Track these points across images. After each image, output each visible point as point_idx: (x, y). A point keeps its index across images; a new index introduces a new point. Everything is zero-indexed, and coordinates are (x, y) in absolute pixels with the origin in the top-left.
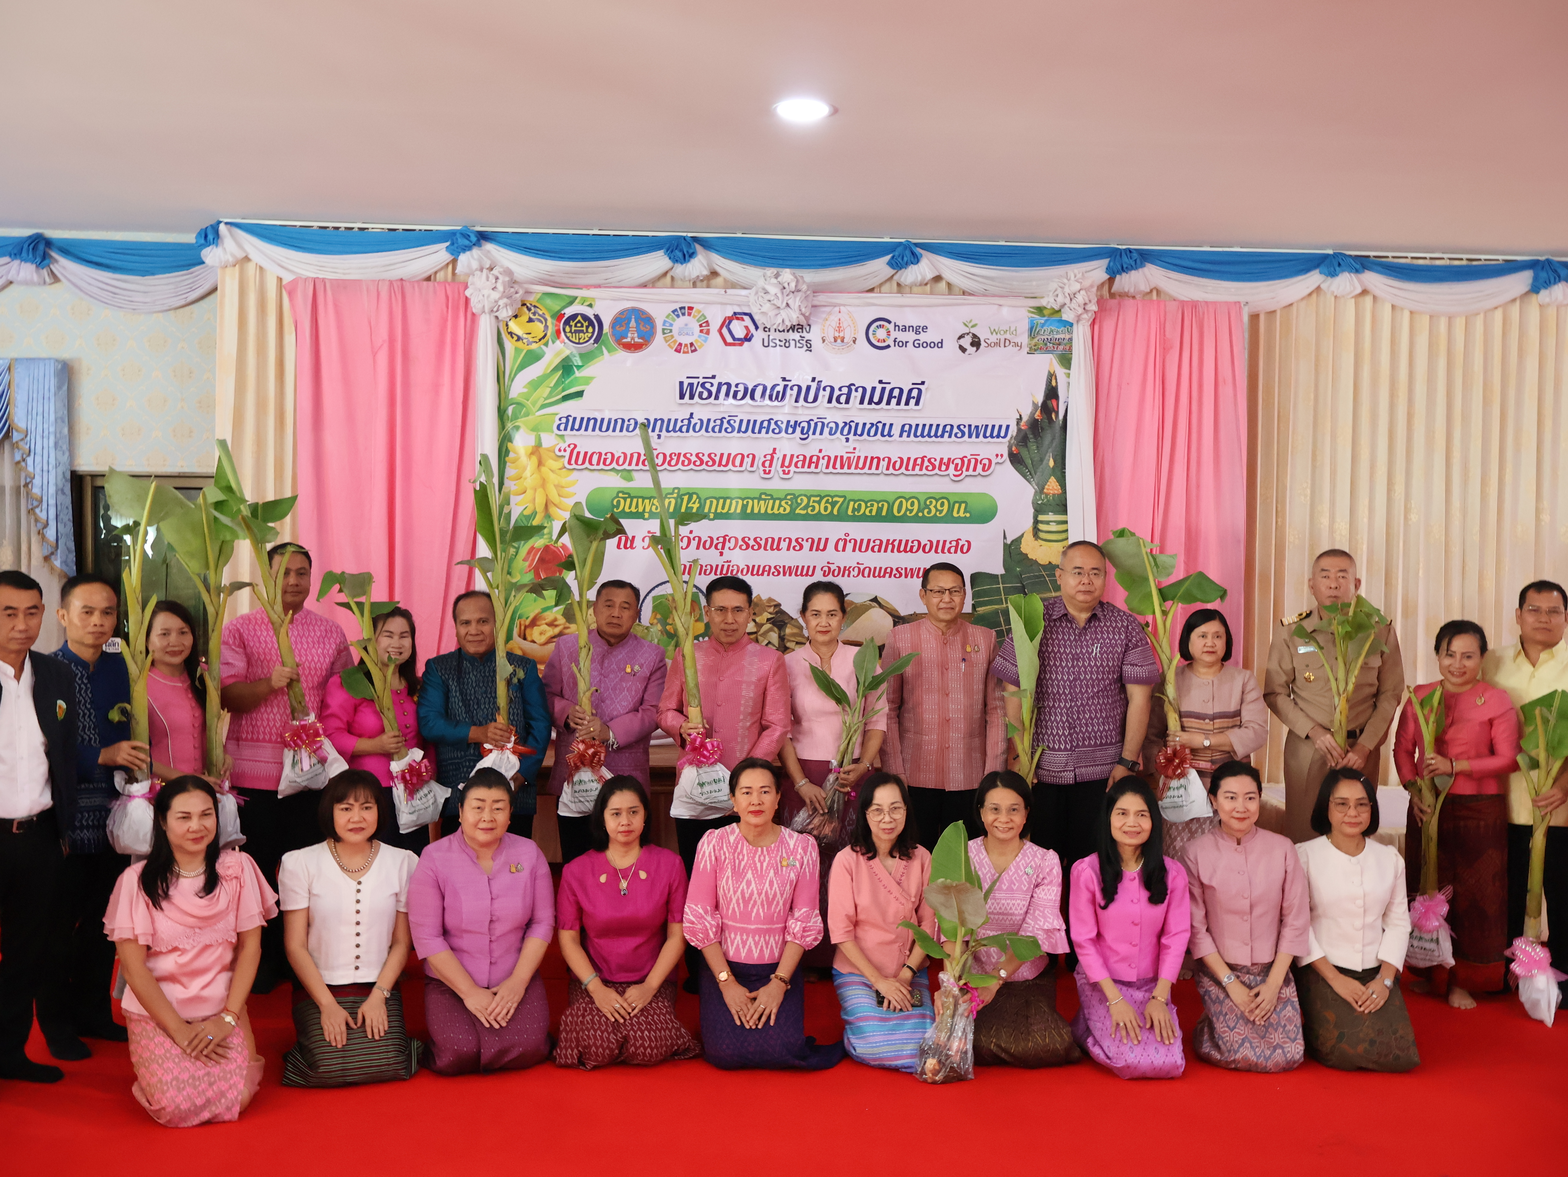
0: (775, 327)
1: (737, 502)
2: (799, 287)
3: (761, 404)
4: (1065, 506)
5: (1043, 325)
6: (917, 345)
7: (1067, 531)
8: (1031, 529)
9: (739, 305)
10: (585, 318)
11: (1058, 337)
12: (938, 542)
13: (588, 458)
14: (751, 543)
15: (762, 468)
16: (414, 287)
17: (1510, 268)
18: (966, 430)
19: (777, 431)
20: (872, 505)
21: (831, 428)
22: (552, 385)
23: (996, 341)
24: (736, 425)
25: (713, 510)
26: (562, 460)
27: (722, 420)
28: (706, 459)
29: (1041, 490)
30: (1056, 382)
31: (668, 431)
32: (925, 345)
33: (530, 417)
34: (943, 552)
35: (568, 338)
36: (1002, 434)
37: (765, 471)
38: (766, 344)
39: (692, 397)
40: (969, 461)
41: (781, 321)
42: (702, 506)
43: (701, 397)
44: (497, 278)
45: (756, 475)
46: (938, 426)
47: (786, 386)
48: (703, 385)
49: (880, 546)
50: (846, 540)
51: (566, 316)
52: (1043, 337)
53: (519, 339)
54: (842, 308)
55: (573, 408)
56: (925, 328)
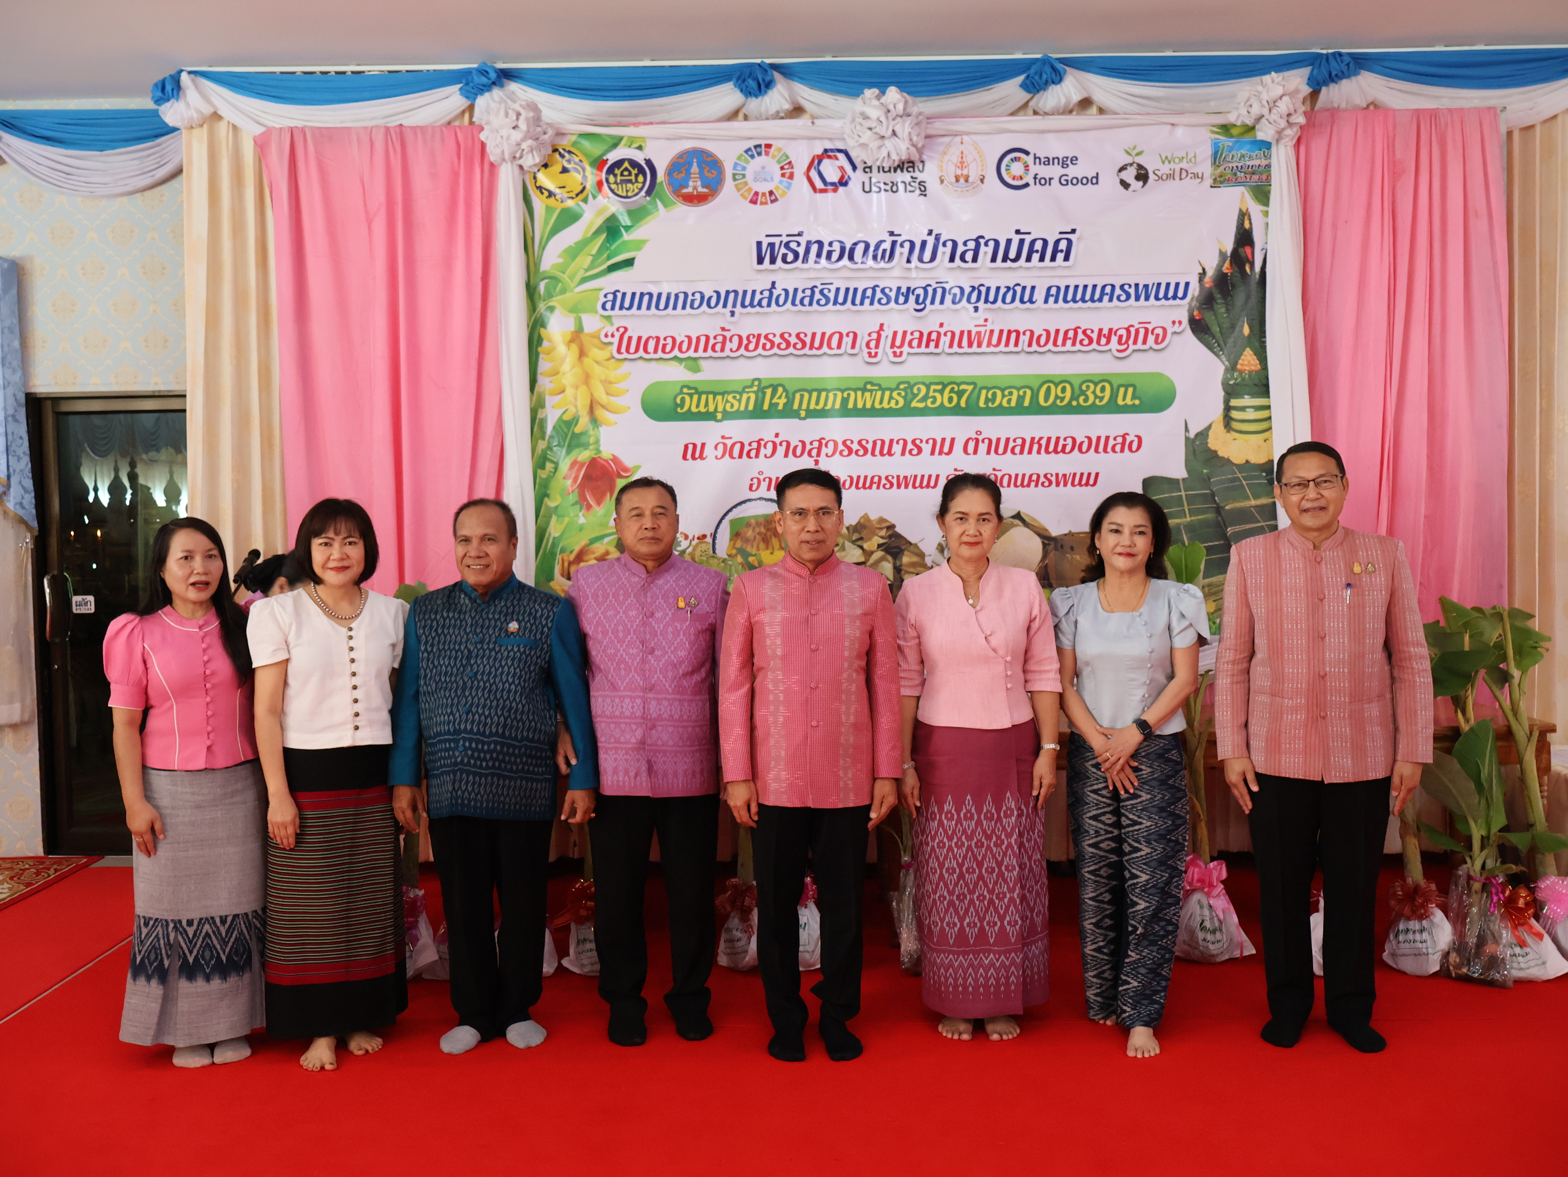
0: (878, 163)
1: (835, 395)
2: (908, 110)
3: (863, 266)
4: (1267, 386)
5: (1231, 149)
6: (1065, 182)
7: (1270, 418)
8: (1221, 418)
9: (830, 139)
10: (634, 164)
11: (1251, 163)
12: (1099, 438)
13: (642, 344)
14: (855, 447)
15: (866, 350)
16: (416, 134)
18: (1132, 291)
19: (884, 301)
20: (1011, 393)
21: (955, 295)
22: (594, 252)
23: (1168, 172)
24: (832, 296)
25: (804, 406)
26: (610, 348)
27: (812, 289)
28: (793, 340)
29: (1232, 367)
30: (1251, 223)
31: (743, 306)
32: (1075, 181)
33: (568, 295)
34: (1105, 451)
35: (612, 191)
36: (1180, 294)
37: (870, 353)
38: (867, 189)
39: (773, 261)
40: (1137, 331)
41: (886, 154)
42: (790, 402)
43: (784, 260)
44: (518, 114)
45: (858, 359)
46: (1095, 286)
47: (894, 243)
48: (787, 245)
49: (1023, 446)
50: (977, 440)
51: (610, 163)
52: (1231, 165)
53: (551, 194)
54: (965, 138)
55: (622, 281)
56: (1074, 160)
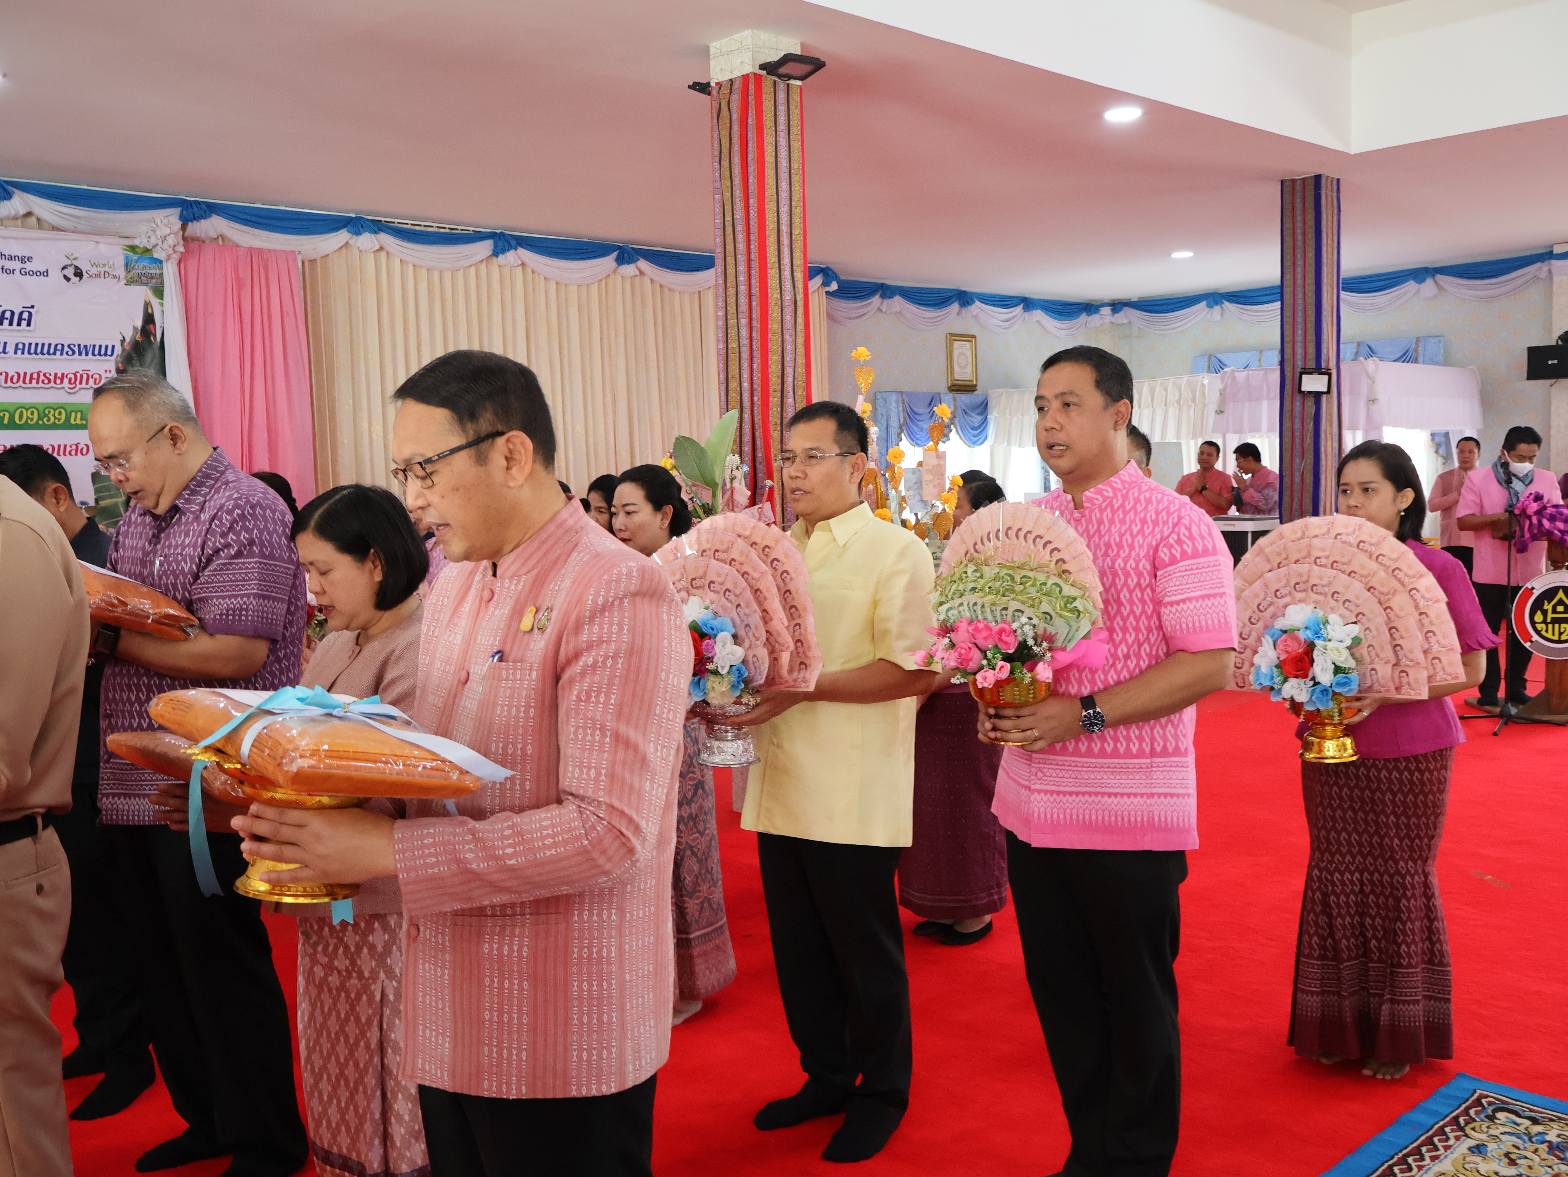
5: (137, 261)
6: (24, 273)
11: (150, 272)
12: (59, 446)
17: (477, 237)
18: (76, 349)
23: (96, 273)
30: (152, 310)
32: (31, 273)
36: (109, 352)
40: (82, 376)
46: (50, 345)
52: (137, 272)
56: (30, 259)
